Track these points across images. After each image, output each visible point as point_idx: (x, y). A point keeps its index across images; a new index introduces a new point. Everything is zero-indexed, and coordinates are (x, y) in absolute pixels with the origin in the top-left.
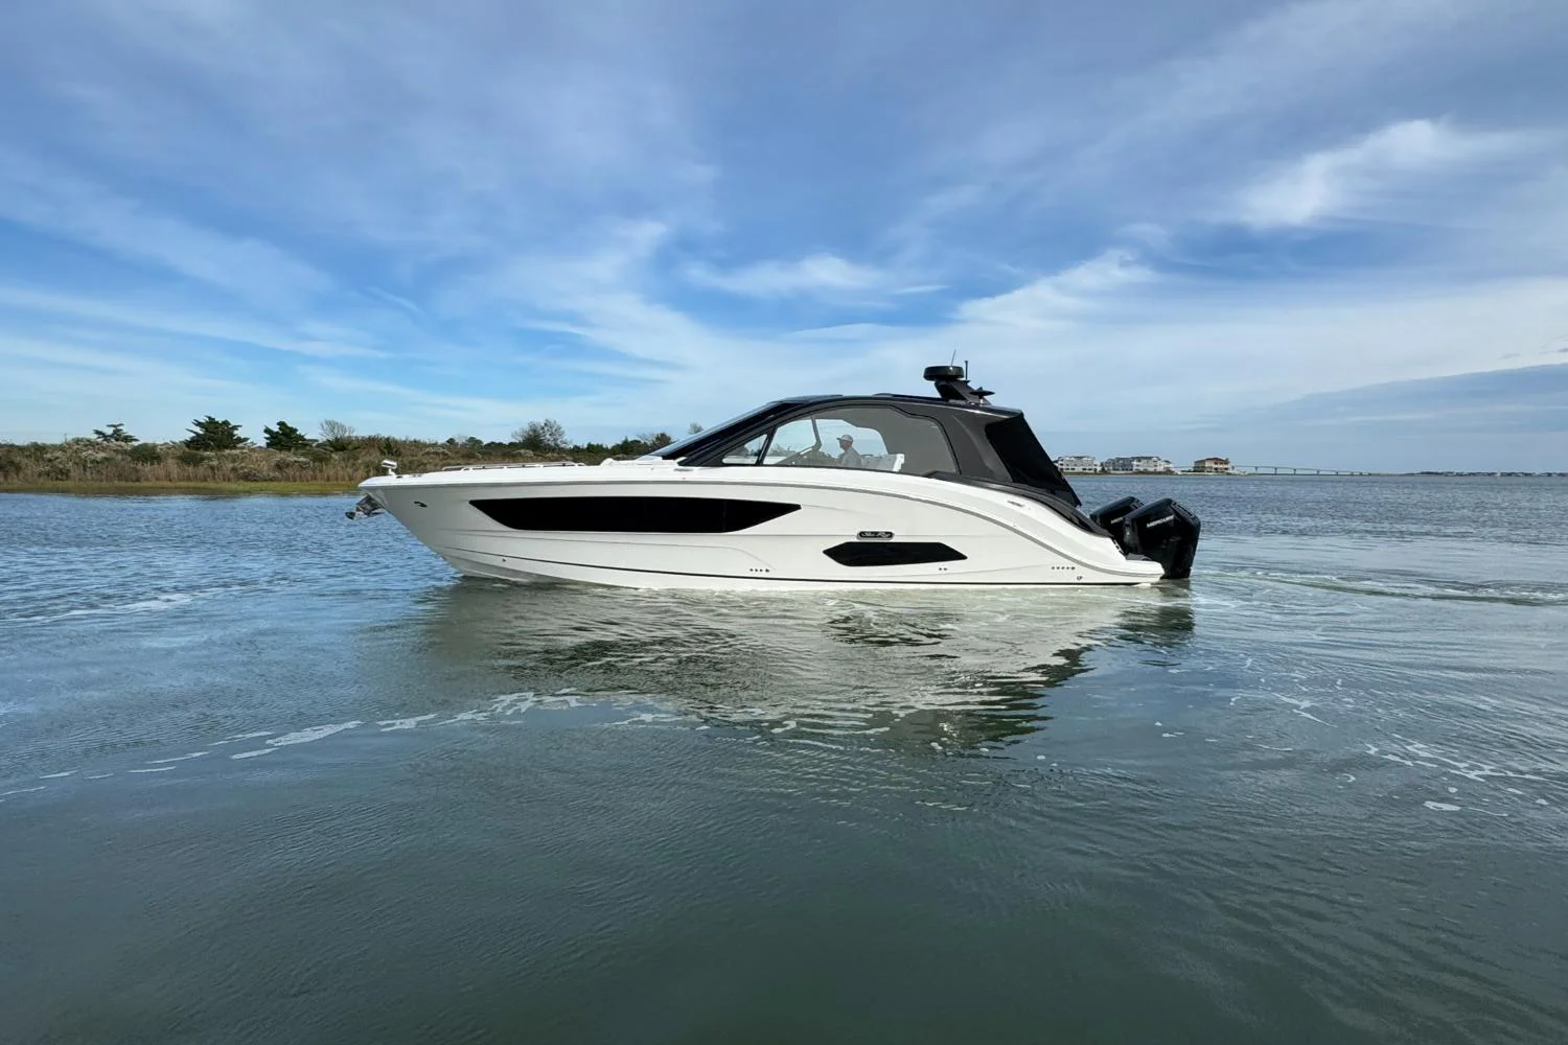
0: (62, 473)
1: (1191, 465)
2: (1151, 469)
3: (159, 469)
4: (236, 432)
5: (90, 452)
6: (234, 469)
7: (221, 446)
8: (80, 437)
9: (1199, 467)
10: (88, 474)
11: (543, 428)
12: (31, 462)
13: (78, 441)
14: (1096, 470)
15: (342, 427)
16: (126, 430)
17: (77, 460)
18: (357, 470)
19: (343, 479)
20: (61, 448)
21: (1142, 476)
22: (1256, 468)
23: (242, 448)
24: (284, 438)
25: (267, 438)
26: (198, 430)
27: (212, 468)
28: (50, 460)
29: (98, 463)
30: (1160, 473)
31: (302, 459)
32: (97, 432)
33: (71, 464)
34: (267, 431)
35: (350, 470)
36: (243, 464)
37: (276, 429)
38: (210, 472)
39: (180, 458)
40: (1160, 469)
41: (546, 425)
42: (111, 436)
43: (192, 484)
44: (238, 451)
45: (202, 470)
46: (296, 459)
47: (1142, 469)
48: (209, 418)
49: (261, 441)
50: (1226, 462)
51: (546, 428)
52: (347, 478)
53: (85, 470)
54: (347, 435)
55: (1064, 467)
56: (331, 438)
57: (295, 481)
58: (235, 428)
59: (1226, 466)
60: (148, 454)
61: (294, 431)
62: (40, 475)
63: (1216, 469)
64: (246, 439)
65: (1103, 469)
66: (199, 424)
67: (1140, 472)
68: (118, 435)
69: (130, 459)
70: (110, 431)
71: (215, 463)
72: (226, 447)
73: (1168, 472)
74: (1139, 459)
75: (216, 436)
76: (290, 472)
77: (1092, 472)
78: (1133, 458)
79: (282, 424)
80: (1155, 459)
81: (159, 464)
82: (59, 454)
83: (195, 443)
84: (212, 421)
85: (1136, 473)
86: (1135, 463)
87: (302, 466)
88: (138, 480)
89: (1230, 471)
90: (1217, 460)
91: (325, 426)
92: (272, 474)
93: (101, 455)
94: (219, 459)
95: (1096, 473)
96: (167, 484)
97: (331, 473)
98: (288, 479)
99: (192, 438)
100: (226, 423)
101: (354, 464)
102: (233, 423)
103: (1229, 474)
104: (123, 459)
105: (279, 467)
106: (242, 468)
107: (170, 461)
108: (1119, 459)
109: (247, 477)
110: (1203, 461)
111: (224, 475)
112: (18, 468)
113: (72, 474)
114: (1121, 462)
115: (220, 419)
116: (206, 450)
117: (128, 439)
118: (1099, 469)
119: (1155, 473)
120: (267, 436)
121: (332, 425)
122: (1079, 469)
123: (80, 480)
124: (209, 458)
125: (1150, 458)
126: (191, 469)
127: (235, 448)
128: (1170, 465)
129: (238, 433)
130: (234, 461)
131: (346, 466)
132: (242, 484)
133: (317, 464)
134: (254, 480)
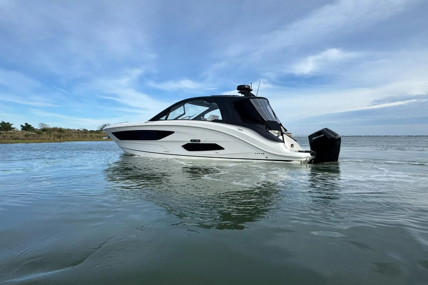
4: (11, 126)
6: (11, 137)
15: (46, 125)
18: (51, 137)
19: (47, 139)
23: (14, 130)
24: (27, 128)
25: (21, 128)
27: (4, 136)
31: (34, 133)
34: (22, 126)
36: (14, 135)
37: (24, 125)
38: (3, 137)
44: (12, 131)
46: (31, 133)
48: (3, 122)
49: (20, 129)
52: (48, 139)
54: (47, 127)
56: (42, 128)
57: (31, 139)
58: (11, 125)
61: (30, 126)
64: (15, 128)
71: (5, 135)
72: (8, 130)
75: (5, 127)
76: (30, 137)
79: (26, 124)
84: (3, 123)
87: (34, 136)
91: (40, 125)
92: (24, 138)
97: (43, 137)
98: (29, 139)
100: (8, 123)
101: (50, 135)
102: (10, 123)
105: (26, 136)
106: (14, 136)
109: (15, 139)
111: (8, 138)
115: (6, 122)
116: (2, 131)
120: (22, 127)
121: (42, 125)
124: (3, 134)
127: (11, 130)
129: (12, 126)
130: (11, 134)
131: (48, 136)
132: (14, 141)
133: (38, 135)
134: (18, 140)
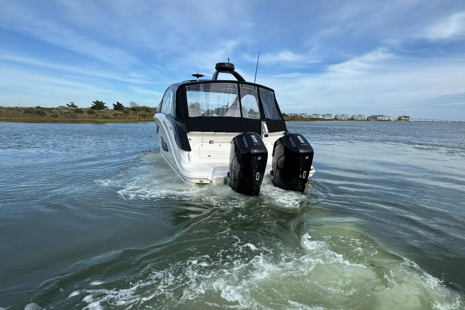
0: (56, 116)
1: (397, 118)
2: (383, 119)
3: (82, 115)
4: (104, 105)
5: (64, 110)
6: (102, 115)
7: (100, 109)
8: (61, 106)
9: (400, 119)
10: (63, 116)
11: (195, 105)
12: (48, 113)
13: (61, 107)
14: (365, 119)
15: (135, 104)
16: (75, 104)
17: (60, 112)
18: (137, 116)
19: (133, 119)
20: (56, 109)
21: (380, 121)
22: (419, 119)
23: (106, 109)
24: (118, 107)
26: (94, 104)
27: (97, 115)
28: (53, 112)
29: (66, 113)
30: (386, 120)
31: (121, 113)
32: (67, 104)
33: (59, 113)
34: (114, 105)
35: (135, 116)
36: (105, 114)
37: (116, 104)
38: (96, 116)
39: (88, 112)
40: (386, 119)
41: (196, 104)
42: (71, 106)
43: (90, 119)
44: (104, 110)
45: (93, 116)
46: (119, 112)
47: (380, 119)
48: (97, 101)
49: (111, 107)
50: (409, 117)
51: (196, 105)
53: (62, 115)
54: (137, 106)
55: (355, 118)
56: (132, 107)
57: (119, 119)
58: (104, 103)
59: (409, 119)
60: (80, 111)
61: (121, 105)
62: (51, 116)
63: (405, 119)
64: (107, 107)
65: (368, 119)
66: (94, 102)
67: (379, 120)
68: (73, 105)
69: (74, 112)
70: (70, 104)
71: (97, 114)
72: (102, 109)
73: (389, 120)
74: (380, 116)
75: (99, 106)
76: (118, 116)
77: (364, 120)
78: (378, 116)
79: (118, 103)
80: (385, 116)
81: (82, 113)
82: (56, 110)
83: (93, 108)
84: (98, 102)
85: (378, 120)
86: (378, 117)
87: (121, 115)
88: (77, 118)
89: (410, 120)
90: (406, 117)
92: (113, 117)
93: (67, 111)
94: (98, 112)
95: (365, 120)
96: (84, 119)
97: (130, 117)
98: (117, 119)
99: (92, 106)
100: (101, 102)
101: (136, 114)
102: (103, 102)
103: (409, 121)
104: (73, 112)
105: (115, 115)
106: (105, 115)
107: (86, 113)
108: (373, 116)
109: (106, 118)
110: (401, 117)
111: (100, 117)
112: (45, 114)
113: (59, 116)
114: (374, 117)
115: (100, 101)
116: (95, 110)
117: (75, 107)
118: (366, 119)
119: (385, 120)
120: (114, 106)
121: (132, 103)
122: (360, 119)
123: (61, 118)
124: (96, 112)
125: (383, 116)
126: (91, 115)
128: (390, 118)
129: (105, 105)
130: (103, 113)
131: (134, 115)
132: (105, 120)
133: (125, 114)
134: (108, 119)
